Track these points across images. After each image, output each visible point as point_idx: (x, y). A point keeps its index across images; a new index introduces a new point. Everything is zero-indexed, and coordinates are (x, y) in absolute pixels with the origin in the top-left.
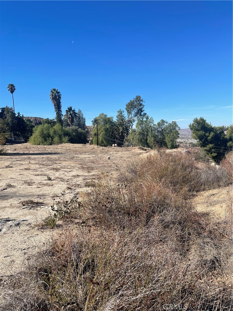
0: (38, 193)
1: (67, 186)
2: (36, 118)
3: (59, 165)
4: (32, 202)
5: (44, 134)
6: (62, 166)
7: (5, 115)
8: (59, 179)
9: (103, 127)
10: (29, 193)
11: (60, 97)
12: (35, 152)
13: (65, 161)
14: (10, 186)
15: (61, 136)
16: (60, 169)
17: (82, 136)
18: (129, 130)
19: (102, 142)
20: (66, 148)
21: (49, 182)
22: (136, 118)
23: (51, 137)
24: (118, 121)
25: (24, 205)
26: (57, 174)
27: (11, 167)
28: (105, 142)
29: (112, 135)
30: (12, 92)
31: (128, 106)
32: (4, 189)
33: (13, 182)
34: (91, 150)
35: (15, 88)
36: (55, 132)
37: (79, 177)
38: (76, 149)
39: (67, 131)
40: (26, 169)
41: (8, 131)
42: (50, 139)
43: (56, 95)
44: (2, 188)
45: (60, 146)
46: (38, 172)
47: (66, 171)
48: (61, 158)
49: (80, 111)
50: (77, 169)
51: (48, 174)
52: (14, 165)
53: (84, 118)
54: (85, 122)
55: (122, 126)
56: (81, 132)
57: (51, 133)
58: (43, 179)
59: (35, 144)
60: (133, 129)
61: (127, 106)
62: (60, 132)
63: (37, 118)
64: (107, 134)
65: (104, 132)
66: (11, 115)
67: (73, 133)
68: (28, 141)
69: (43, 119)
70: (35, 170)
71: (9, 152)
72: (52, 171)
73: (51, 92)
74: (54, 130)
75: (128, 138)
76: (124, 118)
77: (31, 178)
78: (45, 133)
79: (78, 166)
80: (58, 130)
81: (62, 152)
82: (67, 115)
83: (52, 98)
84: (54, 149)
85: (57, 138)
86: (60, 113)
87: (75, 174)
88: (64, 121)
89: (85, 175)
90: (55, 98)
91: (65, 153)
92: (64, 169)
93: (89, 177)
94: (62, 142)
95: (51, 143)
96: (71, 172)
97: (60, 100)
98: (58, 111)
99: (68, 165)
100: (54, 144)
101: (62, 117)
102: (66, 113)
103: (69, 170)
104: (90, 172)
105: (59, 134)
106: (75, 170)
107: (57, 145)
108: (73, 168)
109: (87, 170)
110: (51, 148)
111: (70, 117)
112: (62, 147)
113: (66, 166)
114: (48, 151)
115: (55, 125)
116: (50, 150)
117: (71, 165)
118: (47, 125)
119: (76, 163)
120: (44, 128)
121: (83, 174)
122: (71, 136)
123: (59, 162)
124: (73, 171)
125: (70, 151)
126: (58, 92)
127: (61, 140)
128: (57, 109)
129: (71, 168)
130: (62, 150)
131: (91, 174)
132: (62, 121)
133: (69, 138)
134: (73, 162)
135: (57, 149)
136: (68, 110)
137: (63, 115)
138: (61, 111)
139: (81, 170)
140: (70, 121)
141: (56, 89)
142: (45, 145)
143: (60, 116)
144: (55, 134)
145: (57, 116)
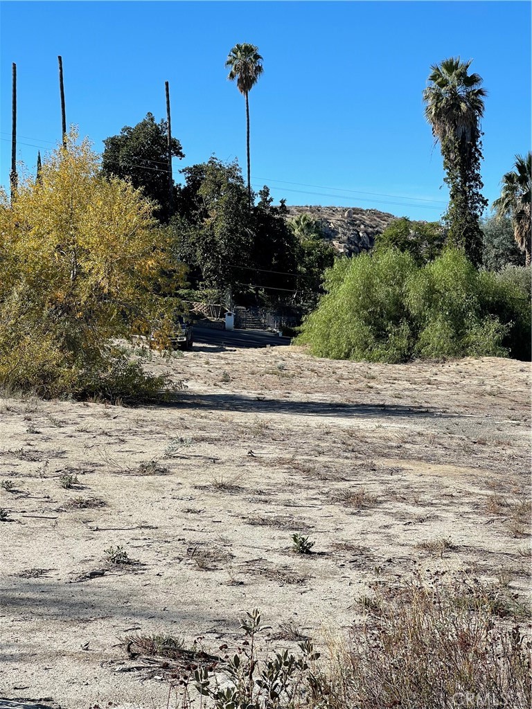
0: (220, 611)
1: (370, 594)
2: (357, 211)
3: (382, 483)
4: (171, 648)
5: (375, 303)
6: (399, 484)
7: (201, 200)
8: (349, 556)
10: (184, 603)
11: (476, 106)
12: (316, 397)
13: (428, 461)
14: (121, 561)
15: (464, 314)
16: (381, 502)
20: (482, 383)
21: (296, 562)
23: (411, 320)
25: (133, 657)
26: (353, 527)
27: (164, 472)
30: (246, 83)
32: (93, 575)
33: (144, 543)
35: (260, 62)
36: (431, 295)
37: (452, 554)
39: (501, 293)
40: (222, 487)
41: (207, 283)
42: (405, 328)
43: (455, 97)
44: (88, 569)
45: (449, 371)
46: (268, 507)
47: (402, 517)
48: (414, 443)
50: (467, 509)
51: (307, 522)
52: (178, 461)
57: (413, 301)
58: (276, 545)
59: (327, 355)
62: (459, 297)
63: (361, 211)
66: (228, 203)
68: (295, 334)
69: (389, 216)
70: (262, 496)
71: (195, 387)
72: (336, 509)
73: (434, 78)
74: (426, 282)
77: (225, 534)
78: (383, 296)
79: (478, 494)
80: (451, 282)
81: (451, 403)
82: (509, 201)
83: (433, 113)
84: (415, 384)
85: (439, 325)
86: (469, 192)
87: (440, 539)
88: (492, 236)
89: (485, 549)
90: (452, 113)
91: (462, 410)
92: (400, 504)
93: (501, 560)
94: (463, 347)
95: (409, 349)
96: (425, 524)
97: (478, 118)
98: (459, 179)
99: (428, 486)
100: (420, 357)
101: (481, 213)
102: (507, 188)
103: (420, 511)
104: (525, 532)
105: (451, 304)
106: (451, 515)
107: (438, 362)
108: (444, 502)
109: (512, 523)
110: (400, 382)
111: (523, 212)
112: (457, 379)
113: (416, 490)
114: (379, 393)
115: (437, 252)
116: (391, 388)
117: (445, 485)
118: (394, 253)
119: (476, 478)
120: (378, 269)
121: (483, 539)
122: (517, 316)
123: (394, 465)
124: (438, 516)
125: (493, 405)
126: (469, 75)
127: (459, 335)
128: (458, 167)
129: (434, 502)
130: (456, 396)
131: (520, 546)
132: (478, 232)
133: (503, 329)
134: (462, 470)
135: (429, 384)
136: (519, 175)
137: (487, 200)
138: (480, 182)
139: (485, 519)
140: (521, 234)
141: (457, 64)
142: (376, 364)
143: (472, 207)
144: (429, 307)
145: (457, 206)
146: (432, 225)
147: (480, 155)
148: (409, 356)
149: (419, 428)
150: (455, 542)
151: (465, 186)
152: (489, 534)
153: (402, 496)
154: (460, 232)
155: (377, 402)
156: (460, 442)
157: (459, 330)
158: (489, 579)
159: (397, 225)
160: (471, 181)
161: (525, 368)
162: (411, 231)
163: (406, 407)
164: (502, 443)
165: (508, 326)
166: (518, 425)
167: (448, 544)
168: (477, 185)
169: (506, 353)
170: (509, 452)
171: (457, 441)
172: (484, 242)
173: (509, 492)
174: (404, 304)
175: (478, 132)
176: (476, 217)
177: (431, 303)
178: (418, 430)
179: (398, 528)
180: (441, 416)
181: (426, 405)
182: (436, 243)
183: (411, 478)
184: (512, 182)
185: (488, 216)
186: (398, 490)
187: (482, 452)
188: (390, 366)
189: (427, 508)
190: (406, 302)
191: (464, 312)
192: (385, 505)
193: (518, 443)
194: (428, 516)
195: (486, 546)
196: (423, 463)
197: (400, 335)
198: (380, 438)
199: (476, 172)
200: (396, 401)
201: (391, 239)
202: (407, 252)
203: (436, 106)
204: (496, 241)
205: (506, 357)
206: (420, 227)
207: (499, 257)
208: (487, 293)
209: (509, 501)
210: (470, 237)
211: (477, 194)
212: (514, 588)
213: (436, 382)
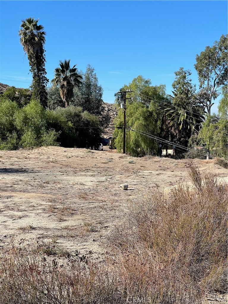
3: (3, 203)
6: (11, 203)
9: (140, 109)
11: (42, 39)
13: (24, 192)
17: (90, 131)
18: (203, 117)
19: (138, 145)
20: (49, 158)
22: (219, 89)
23: (17, 131)
24: (176, 95)
28: (143, 145)
29: (161, 129)
31: (201, 60)
34: (103, 165)
36: (26, 120)
37: (33, 231)
38: (70, 160)
39: (56, 119)
42: (15, 135)
43: (32, 34)
45: (34, 153)
47: (12, 217)
48: (18, 184)
49: (91, 70)
50: (40, 211)
53: (99, 85)
54: (101, 95)
55: (184, 109)
56: (87, 121)
57: (18, 123)
60: (212, 114)
61: (198, 59)
62: (38, 121)
64: (148, 125)
65: (142, 121)
67: (67, 121)
69: (7, 86)
73: (23, 26)
74: (23, 115)
75: (199, 136)
76: (191, 88)
78: (4, 121)
79: (45, 205)
80: (34, 115)
81: (35, 167)
82: (58, 80)
83: (24, 41)
84: (20, 159)
85: (30, 133)
86: (41, 76)
87: (28, 225)
88: (51, 95)
89: (47, 228)
90: (32, 41)
91: (40, 169)
92: (11, 211)
93: (54, 231)
94: (40, 142)
95: (17, 144)
96: (22, 219)
97: (43, 44)
98: (36, 70)
99: (24, 203)
100: (22, 147)
101: (46, 85)
102: (57, 75)
103: (20, 214)
104: (64, 219)
105: (35, 124)
106: (33, 214)
107: (29, 149)
108: (31, 209)
109: (59, 216)
110: (13, 158)
111: (63, 85)
112: (38, 156)
113: (18, 205)
114: (3, 164)
115: (28, 102)
116: (9, 161)
117: (31, 202)
118: (9, 102)
119: (45, 198)
120: (2, 109)
121: (47, 224)
122: (62, 129)
123: (9, 195)
124: (27, 215)
125: (53, 167)
126: (38, 25)
127: (38, 137)
128: (36, 65)
129: (26, 209)
130: (37, 163)
131: (62, 225)
132: (45, 93)
133: (57, 134)
134: (39, 195)
135: (26, 159)
136: (61, 69)
137: (49, 79)
138: (45, 72)
139: (48, 215)
140: (63, 94)
141: (33, 20)
142: (2, 151)
143: (42, 82)
144: (25, 125)
145: (36, 82)
146: (26, 90)
147: (45, 60)
148: (17, 147)
149: (21, 178)
150: (34, 226)
151: (39, 73)
152: (49, 221)
153: (12, 208)
154: (38, 93)
155: (2, 168)
156: (38, 183)
157: (38, 135)
158: (48, 240)
159: (10, 90)
160: (41, 71)
161: (66, 150)
162: (17, 92)
163: (15, 169)
164: (56, 183)
165: (59, 133)
166: (63, 174)
167: (31, 227)
168: (44, 73)
169: (58, 145)
170: (59, 186)
171: (37, 183)
172: (48, 97)
173: (58, 203)
174: (14, 124)
175: (43, 50)
176: (44, 86)
177: (26, 124)
178: (20, 179)
179: (10, 222)
180: (31, 172)
181: (24, 168)
182: (28, 98)
183: (16, 200)
184: (59, 72)
185: (49, 86)
186: (10, 206)
187: (47, 186)
188: (9, 152)
189: (23, 212)
190: (15, 123)
191: (40, 127)
192: (4, 212)
193: (63, 182)
194: (23, 215)
195: (47, 226)
196: (22, 193)
197: (13, 138)
198: (3, 183)
199: (43, 67)
200: (11, 167)
201: (7, 96)
202: (15, 102)
203: (25, 38)
204: (53, 97)
205: (58, 146)
206: (20, 91)
207: (55, 104)
208: (50, 119)
209: (58, 207)
210: (42, 95)
211: (44, 77)
212: (58, 243)
213: (29, 158)
